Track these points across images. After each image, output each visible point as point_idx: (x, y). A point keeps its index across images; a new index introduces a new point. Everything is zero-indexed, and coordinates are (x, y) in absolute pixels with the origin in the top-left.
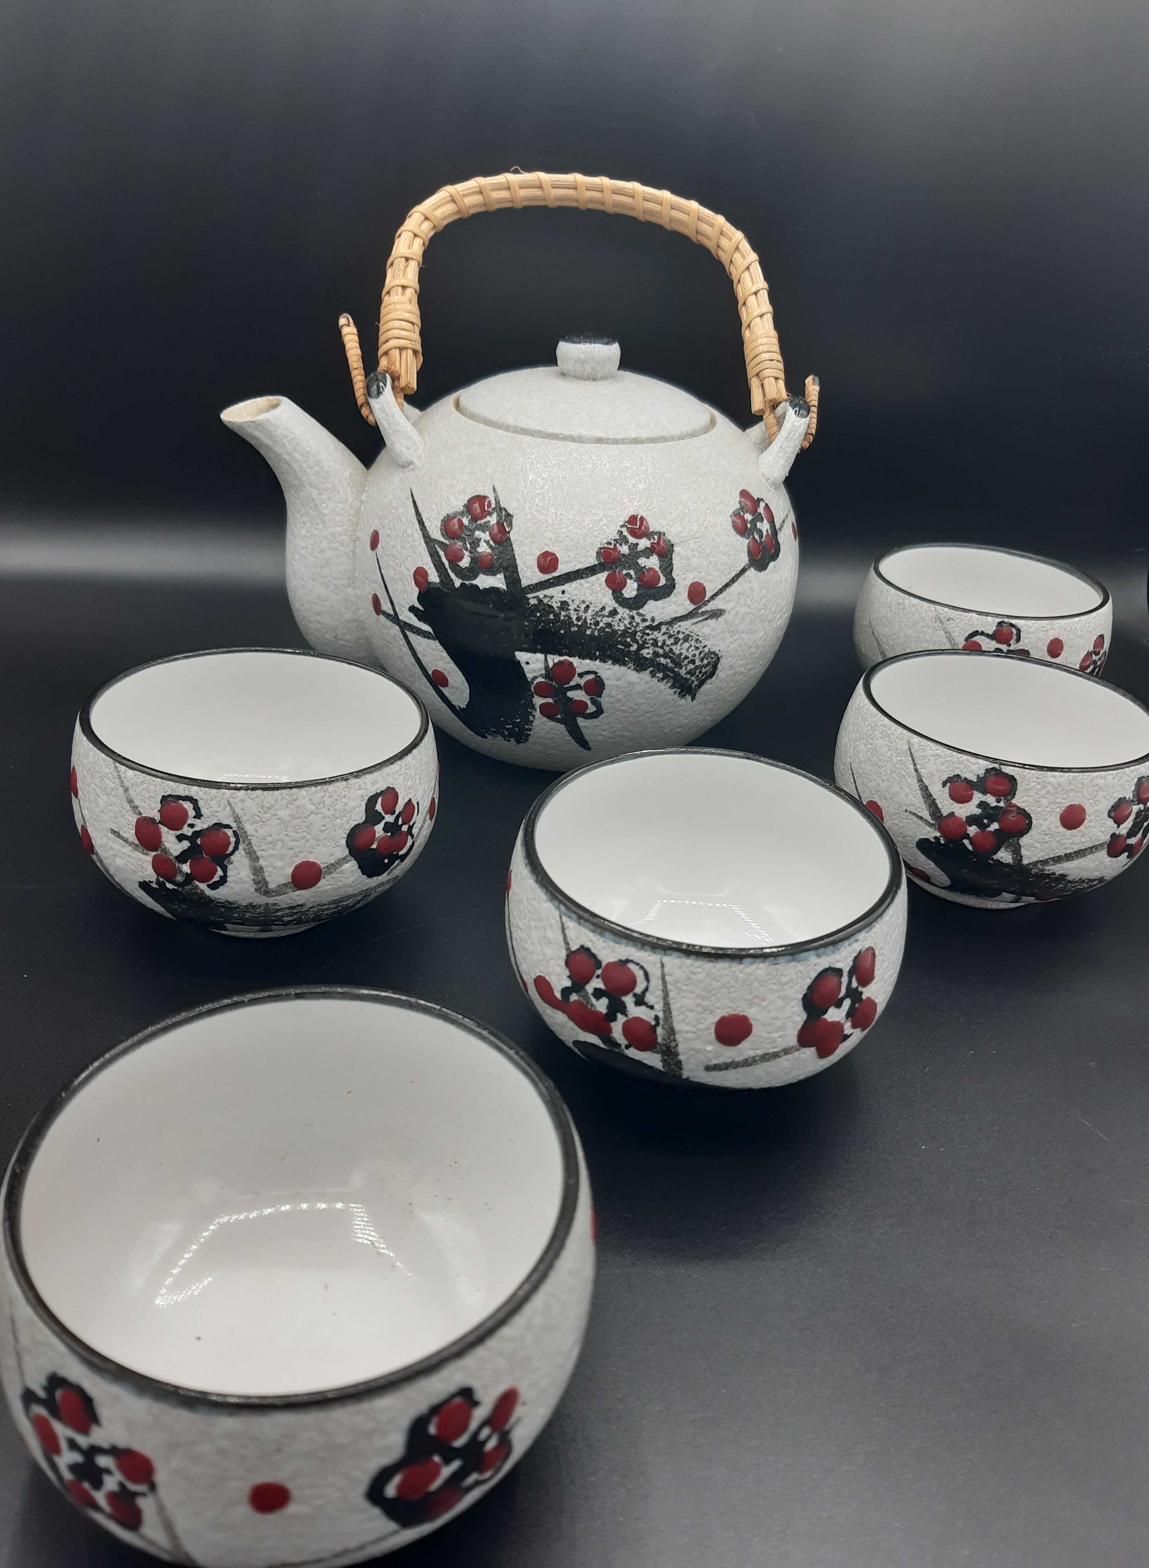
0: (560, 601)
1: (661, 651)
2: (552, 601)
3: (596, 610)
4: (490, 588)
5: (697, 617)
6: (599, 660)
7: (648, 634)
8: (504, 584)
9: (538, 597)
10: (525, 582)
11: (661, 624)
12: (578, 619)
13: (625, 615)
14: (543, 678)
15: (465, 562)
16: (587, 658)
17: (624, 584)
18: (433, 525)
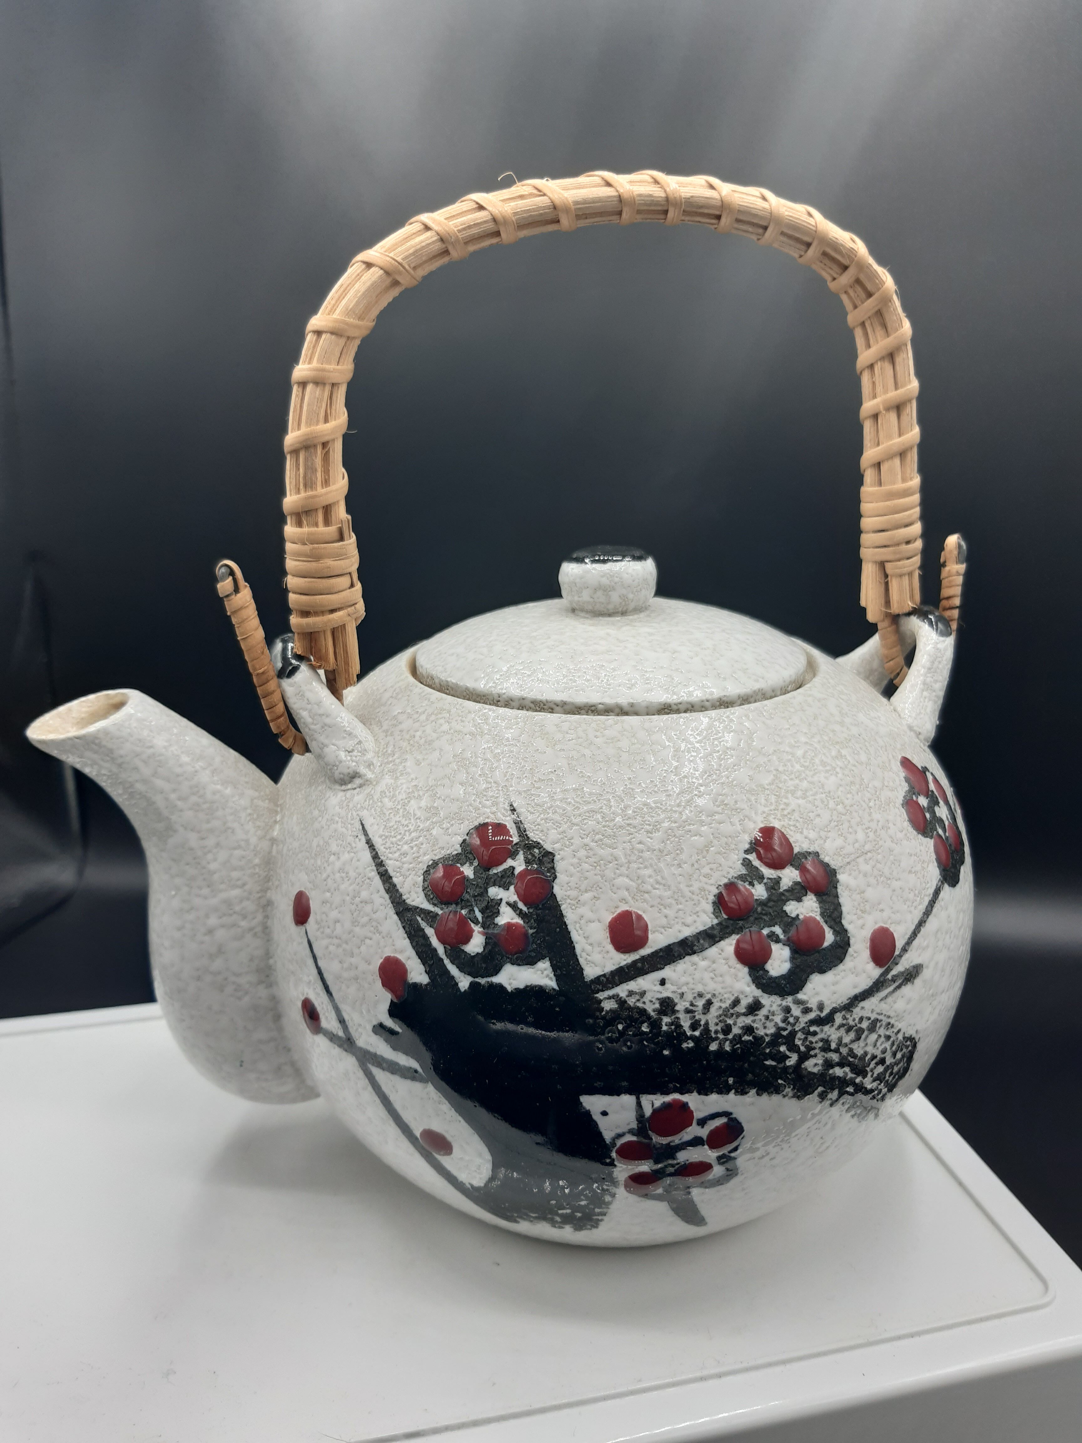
0: (658, 999)
1: (835, 1057)
2: (644, 999)
3: (724, 1006)
4: (527, 987)
5: (887, 988)
6: (733, 1091)
7: (815, 1034)
8: (551, 979)
9: (618, 996)
10: (590, 972)
11: (834, 1011)
12: (694, 1026)
13: (775, 1008)
14: (634, 1135)
15: (476, 945)
16: (712, 1093)
17: (767, 955)
18: (409, 882)
